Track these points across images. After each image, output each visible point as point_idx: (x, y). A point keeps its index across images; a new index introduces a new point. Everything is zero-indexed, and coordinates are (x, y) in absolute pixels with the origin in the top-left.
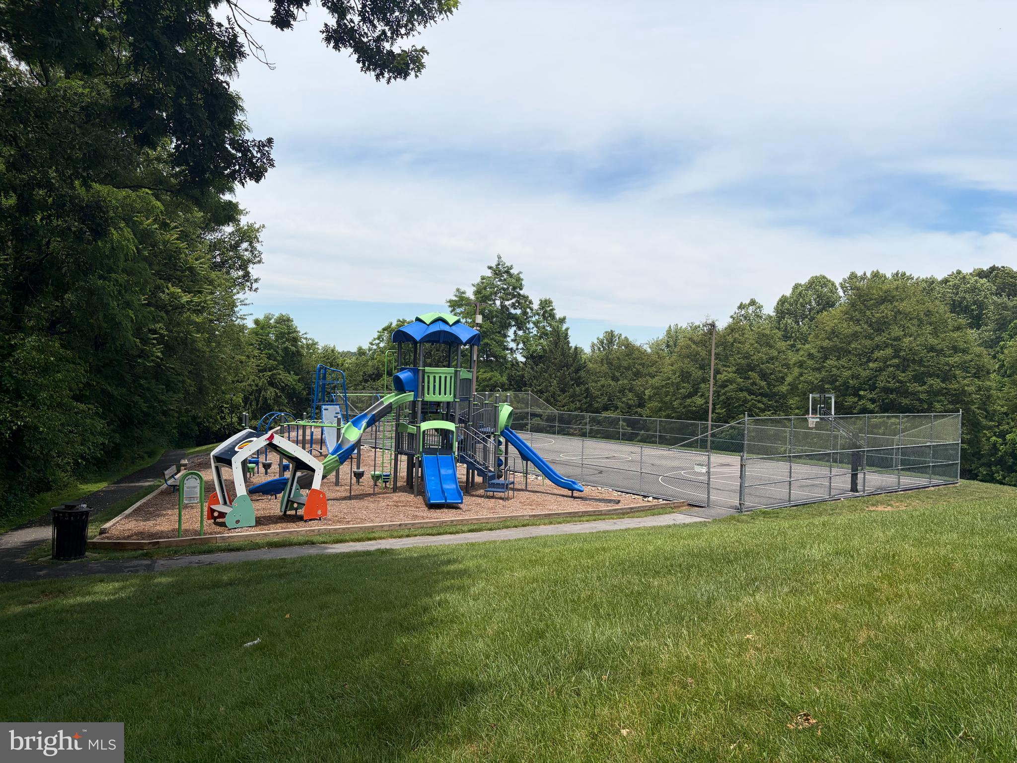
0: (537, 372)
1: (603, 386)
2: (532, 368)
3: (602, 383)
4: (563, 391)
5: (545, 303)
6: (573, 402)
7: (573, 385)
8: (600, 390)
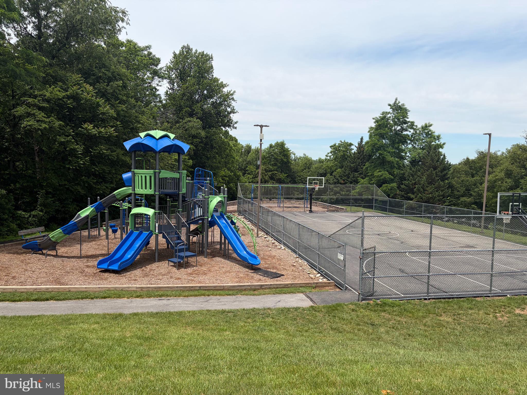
0: (413, 172)
1: (462, 181)
2: (411, 169)
3: (462, 179)
4: (430, 183)
5: (426, 127)
6: (437, 191)
7: (438, 180)
8: (460, 183)
